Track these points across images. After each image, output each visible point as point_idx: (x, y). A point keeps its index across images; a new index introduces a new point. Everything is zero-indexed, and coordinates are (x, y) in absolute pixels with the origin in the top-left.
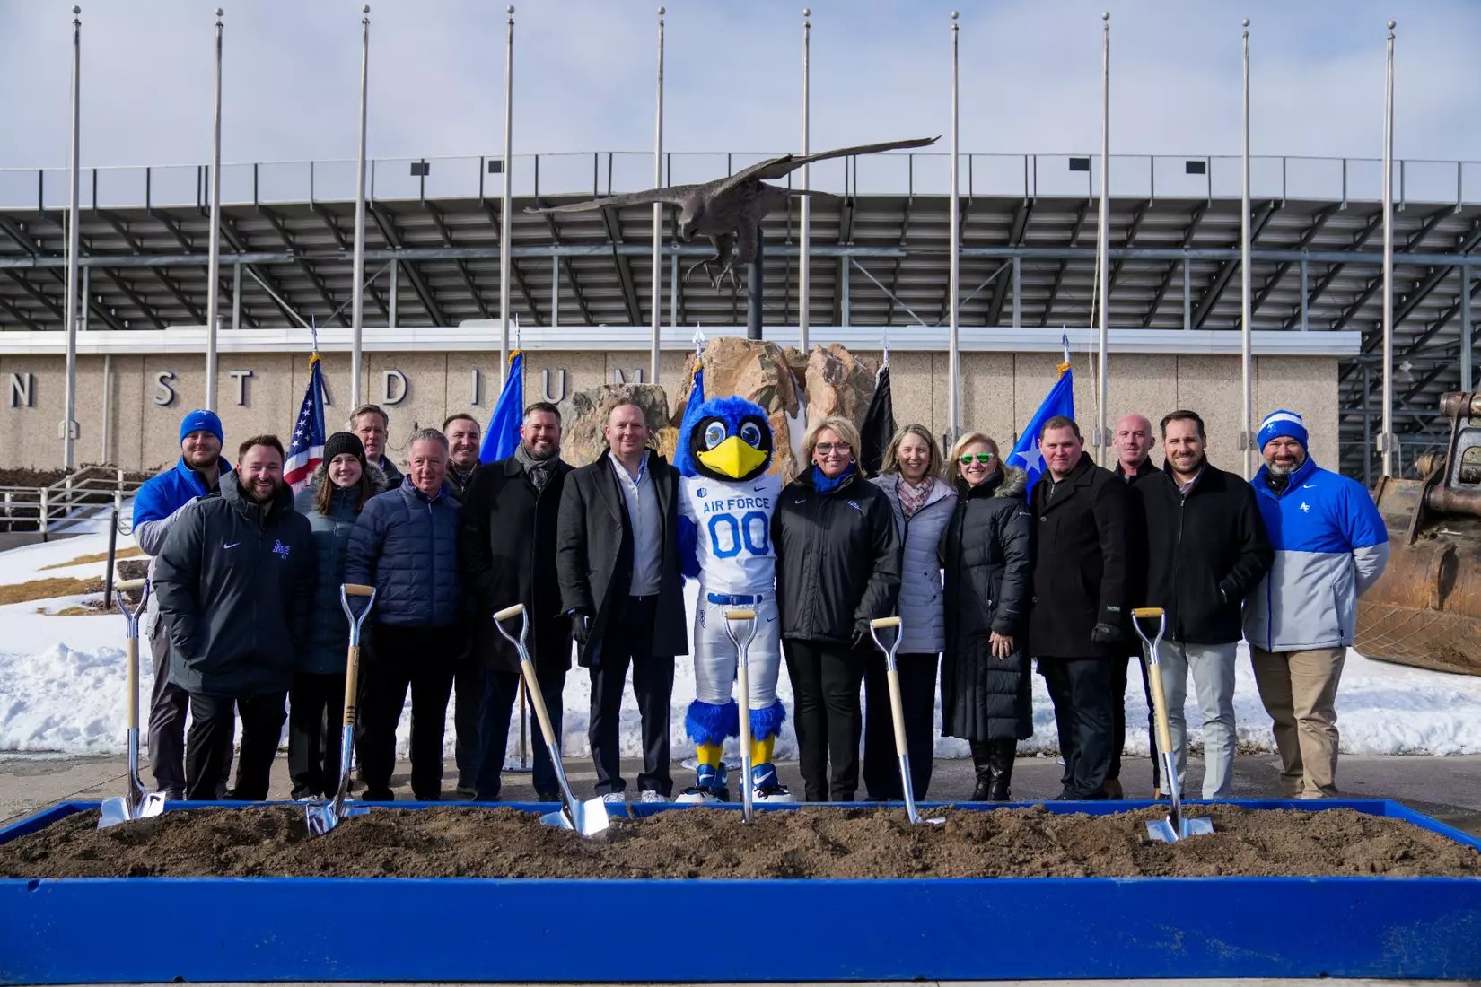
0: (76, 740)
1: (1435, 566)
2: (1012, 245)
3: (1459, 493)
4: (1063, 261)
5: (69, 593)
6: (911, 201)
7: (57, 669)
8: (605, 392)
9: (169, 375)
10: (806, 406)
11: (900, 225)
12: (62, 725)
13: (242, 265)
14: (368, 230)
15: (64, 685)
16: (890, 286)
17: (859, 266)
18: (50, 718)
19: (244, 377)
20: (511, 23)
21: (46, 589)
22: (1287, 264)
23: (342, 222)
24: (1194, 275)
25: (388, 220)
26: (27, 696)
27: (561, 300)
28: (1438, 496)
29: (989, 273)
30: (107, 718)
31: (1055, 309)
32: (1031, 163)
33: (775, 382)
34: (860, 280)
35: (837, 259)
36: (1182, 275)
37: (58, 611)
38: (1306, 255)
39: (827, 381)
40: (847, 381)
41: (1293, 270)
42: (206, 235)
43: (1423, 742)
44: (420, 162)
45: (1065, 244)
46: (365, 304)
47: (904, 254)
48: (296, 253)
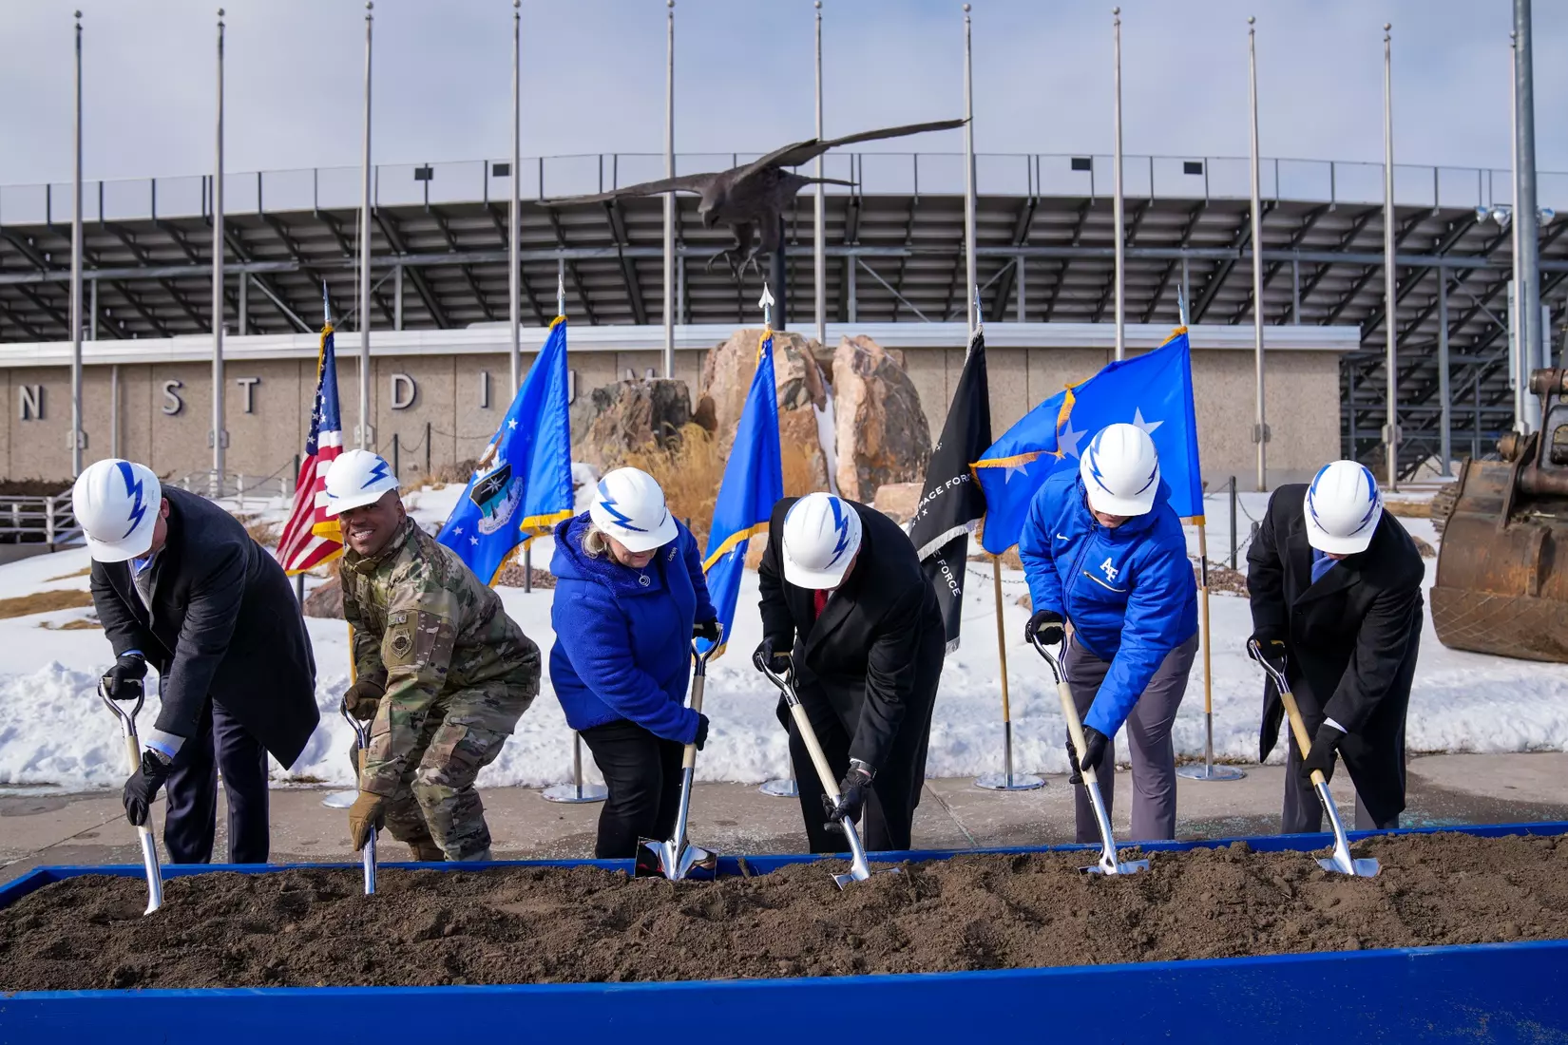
0: (73, 771)
1: (1534, 549)
2: (1016, 244)
3: (1551, 474)
4: (1065, 260)
5: (74, 605)
6: (916, 201)
7: (51, 690)
8: (625, 388)
9: (176, 384)
10: (834, 399)
11: (906, 225)
12: (57, 754)
13: (248, 275)
14: (373, 237)
15: (58, 709)
16: (896, 286)
17: (865, 266)
18: (43, 747)
19: (251, 385)
20: (518, 17)
21: (50, 601)
22: (1279, 263)
23: (346, 229)
24: (1192, 274)
25: (393, 226)
26: (19, 721)
27: (567, 304)
28: (1530, 477)
29: (994, 272)
30: (106, 746)
31: (1057, 308)
32: (1034, 163)
33: (802, 374)
34: (865, 280)
35: (843, 259)
36: (1180, 274)
37: (61, 625)
38: (1297, 255)
39: (856, 373)
40: (876, 373)
41: (1283, 270)
42: (209, 245)
43: (1548, 738)
44: (423, 166)
45: (1067, 243)
46: (372, 311)
47: (909, 254)
48: (301, 260)
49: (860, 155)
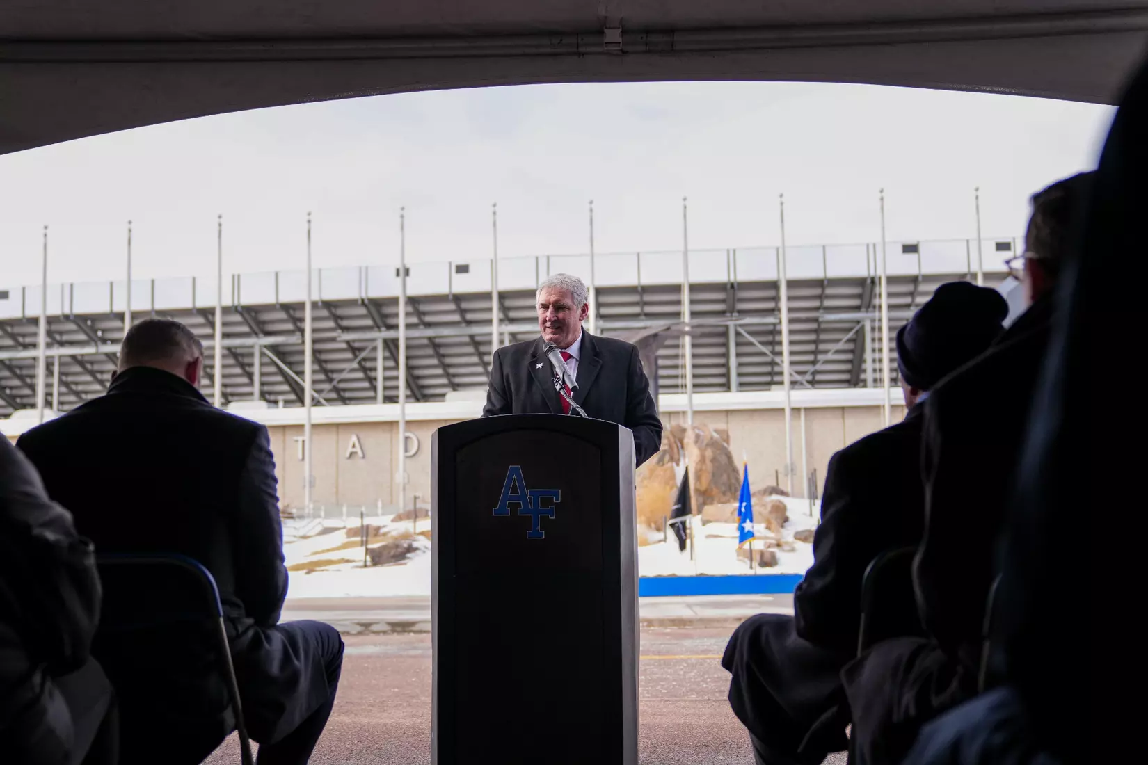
2: (863, 309)
10: (685, 459)
11: (774, 299)
13: (261, 346)
17: (743, 331)
19: (303, 441)
23: (341, 311)
25: (376, 310)
29: (849, 330)
32: (871, 250)
35: (725, 327)
39: (695, 445)
40: (707, 445)
49: (734, 251)
